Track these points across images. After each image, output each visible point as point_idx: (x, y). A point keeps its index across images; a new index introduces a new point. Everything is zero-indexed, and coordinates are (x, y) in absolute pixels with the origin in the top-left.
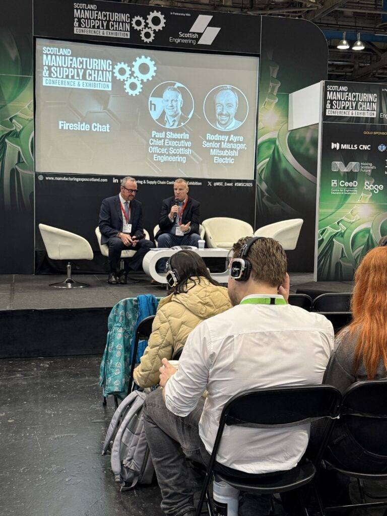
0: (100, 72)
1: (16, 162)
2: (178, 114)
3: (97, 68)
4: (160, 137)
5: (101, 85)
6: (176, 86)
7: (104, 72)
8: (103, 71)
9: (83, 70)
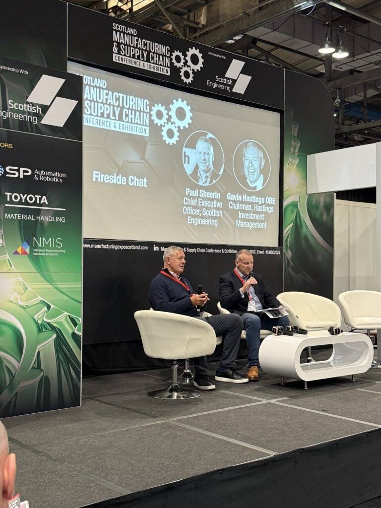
0: (137, 113)
2: (210, 169)
3: (134, 108)
4: (194, 195)
5: (138, 128)
6: (208, 137)
7: (142, 113)
8: (140, 112)
9: (119, 108)
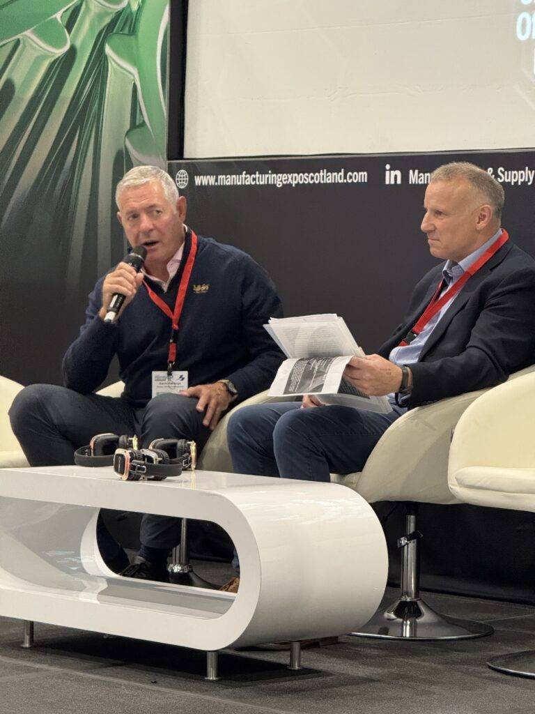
1: (127, 126)
